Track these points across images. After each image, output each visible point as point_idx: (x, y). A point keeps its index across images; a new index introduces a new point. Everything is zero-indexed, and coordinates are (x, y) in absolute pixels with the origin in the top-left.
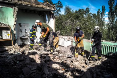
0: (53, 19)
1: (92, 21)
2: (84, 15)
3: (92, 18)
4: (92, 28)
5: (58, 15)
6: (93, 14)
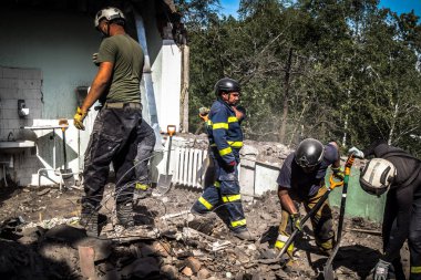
0: (175, 47)
1: (395, 55)
2: (351, 24)
3: (396, 38)
4: (394, 95)
5: (204, 23)
6: (403, 16)
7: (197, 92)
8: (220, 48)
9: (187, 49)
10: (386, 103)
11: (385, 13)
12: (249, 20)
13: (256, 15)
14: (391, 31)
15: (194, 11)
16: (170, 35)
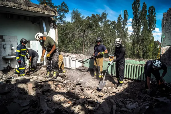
0: (54, 29)
1: (111, 31)
2: (100, 23)
3: (111, 27)
4: (111, 41)
5: (62, 23)
6: (112, 21)
7: (61, 42)
8: (66, 30)
9: (57, 30)
10: (109, 43)
11: (108, 21)
12: (74, 22)
13: (75, 21)
14: (110, 25)
15: (59, 20)
16: (52, 26)
